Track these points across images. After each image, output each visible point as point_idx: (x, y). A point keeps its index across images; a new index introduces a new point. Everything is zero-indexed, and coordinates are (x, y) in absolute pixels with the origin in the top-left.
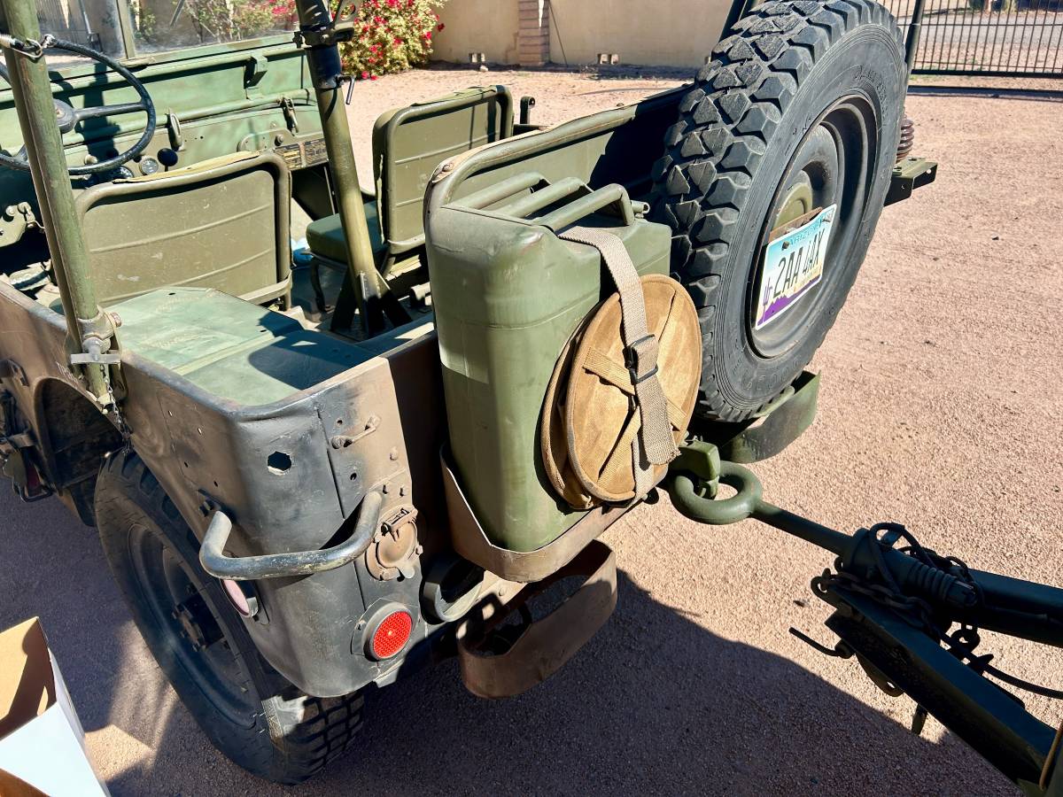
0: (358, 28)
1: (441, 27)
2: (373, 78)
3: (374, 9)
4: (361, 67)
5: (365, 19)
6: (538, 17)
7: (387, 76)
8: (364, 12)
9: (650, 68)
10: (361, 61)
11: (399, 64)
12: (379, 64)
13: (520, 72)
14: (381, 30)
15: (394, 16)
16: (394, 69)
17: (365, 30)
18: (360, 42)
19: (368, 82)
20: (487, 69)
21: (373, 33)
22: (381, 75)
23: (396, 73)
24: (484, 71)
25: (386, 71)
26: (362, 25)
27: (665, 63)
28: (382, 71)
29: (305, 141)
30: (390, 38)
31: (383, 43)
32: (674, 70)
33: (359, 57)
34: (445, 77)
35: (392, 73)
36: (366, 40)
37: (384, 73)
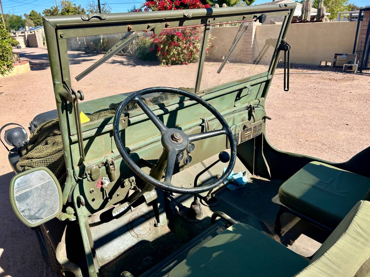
0: (183, 47)
1: (212, 47)
2: (186, 64)
3: (189, 40)
4: (183, 60)
5: (185, 43)
6: (251, 44)
7: (191, 63)
8: (185, 41)
9: (296, 64)
10: (183, 58)
11: (196, 59)
12: (189, 59)
13: (243, 64)
14: (191, 48)
15: (196, 43)
16: (194, 61)
17: (185, 47)
18: (183, 51)
19: (184, 65)
20: (229, 62)
21: (188, 48)
22: (189, 63)
23: (195, 63)
24: (228, 63)
25: (191, 62)
26: (184, 45)
27: (302, 63)
28: (189, 62)
29: (254, 126)
30: (195, 50)
31: (192, 52)
32: (307, 66)
33: (183, 56)
34: (214, 65)
35: (193, 62)
36: (186, 51)
37: (190, 62)
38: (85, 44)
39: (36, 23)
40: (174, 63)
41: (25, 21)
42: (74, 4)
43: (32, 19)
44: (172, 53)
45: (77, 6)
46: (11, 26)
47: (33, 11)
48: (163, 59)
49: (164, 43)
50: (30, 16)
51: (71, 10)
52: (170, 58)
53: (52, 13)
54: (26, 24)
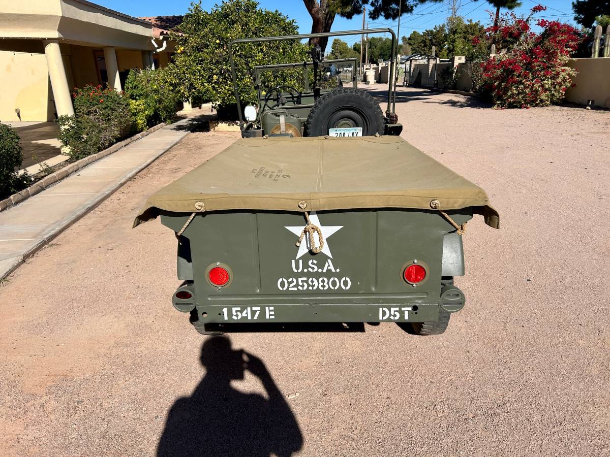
1: (573, 86)
2: (528, 108)
3: (537, 75)
4: (523, 102)
5: (531, 80)
11: (544, 102)
12: (533, 102)
14: (537, 86)
15: (546, 79)
16: (541, 104)
17: (528, 85)
18: (525, 90)
19: (525, 110)
20: (590, 108)
21: (533, 87)
22: (533, 107)
23: (542, 107)
24: (588, 110)
26: (527, 82)
30: (540, 89)
31: (537, 92)
33: (523, 97)
35: (540, 106)
36: (528, 90)
37: (535, 106)
38: (435, 79)
39: (415, 49)
40: (511, 106)
41: (401, 46)
42: (469, 19)
43: (410, 44)
44: (510, 93)
45: (474, 22)
46: (381, 55)
47: (414, 32)
48: (498, 100)
49: (501, 78)
50: (409, 39)
51: (459, 31)
52: (507, 99)
53: (434, 35)
54: (401, 51)
